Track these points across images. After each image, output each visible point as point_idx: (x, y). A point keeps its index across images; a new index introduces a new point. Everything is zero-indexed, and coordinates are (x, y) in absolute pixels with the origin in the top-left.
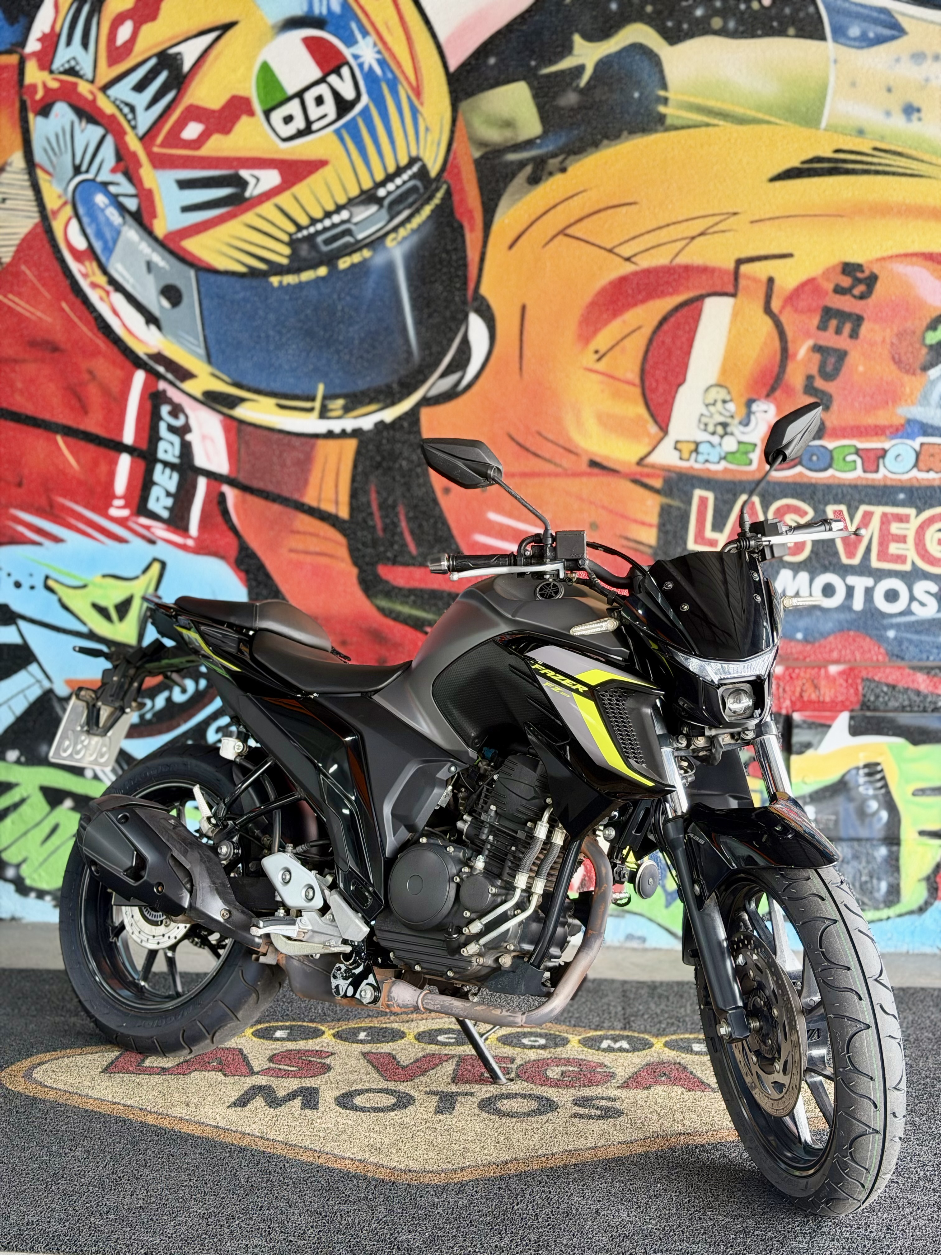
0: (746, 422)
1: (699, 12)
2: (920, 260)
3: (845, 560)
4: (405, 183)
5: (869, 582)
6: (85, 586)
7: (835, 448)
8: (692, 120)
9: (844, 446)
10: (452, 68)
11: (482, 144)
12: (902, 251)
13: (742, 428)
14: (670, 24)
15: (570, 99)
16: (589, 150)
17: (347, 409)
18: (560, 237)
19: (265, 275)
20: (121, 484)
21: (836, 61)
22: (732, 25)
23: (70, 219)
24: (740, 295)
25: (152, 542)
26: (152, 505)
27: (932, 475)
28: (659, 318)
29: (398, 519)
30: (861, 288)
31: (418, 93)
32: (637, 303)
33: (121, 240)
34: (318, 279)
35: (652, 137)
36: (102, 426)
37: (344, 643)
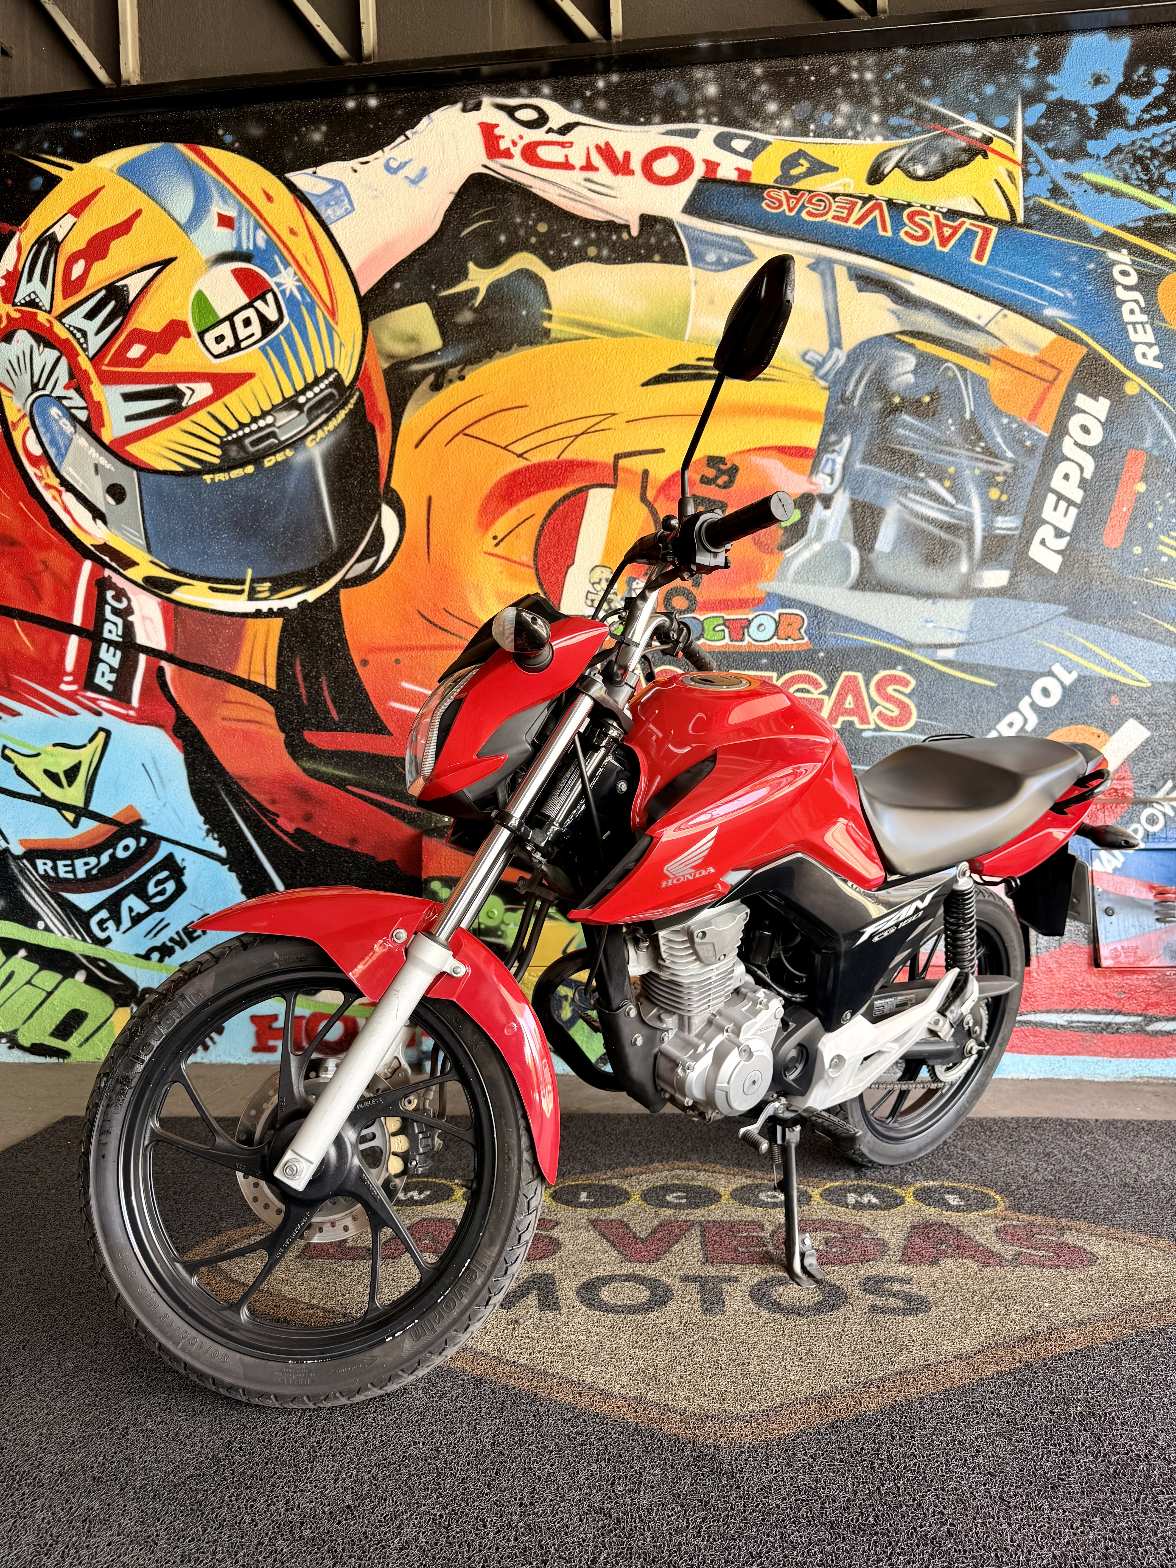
1: (576, 243)
2: (774, 452)
4: (322, 391)
6: (38, 755)
7: (706, 620)
9: (712, 618)
10: (363, 292)
11: (390, 356)
14: (551, 253)
15: (466, 317)
17: (273, 591)
19: (199, 473)
20: (70, 663)
21: (696, 283)
22: (605, 253)
23: (28, 429)
25: (99, 714)
26: (98, 680)
27: (790, 642)
28: (549, 507)
29: (322, 689)
30: (725, 478)
31: (333, 314)
32: (530, 494)
33: (72, 446)
34: (246, 476)
35: (539, 349)
36: (55, 610)
37: (273, 802)
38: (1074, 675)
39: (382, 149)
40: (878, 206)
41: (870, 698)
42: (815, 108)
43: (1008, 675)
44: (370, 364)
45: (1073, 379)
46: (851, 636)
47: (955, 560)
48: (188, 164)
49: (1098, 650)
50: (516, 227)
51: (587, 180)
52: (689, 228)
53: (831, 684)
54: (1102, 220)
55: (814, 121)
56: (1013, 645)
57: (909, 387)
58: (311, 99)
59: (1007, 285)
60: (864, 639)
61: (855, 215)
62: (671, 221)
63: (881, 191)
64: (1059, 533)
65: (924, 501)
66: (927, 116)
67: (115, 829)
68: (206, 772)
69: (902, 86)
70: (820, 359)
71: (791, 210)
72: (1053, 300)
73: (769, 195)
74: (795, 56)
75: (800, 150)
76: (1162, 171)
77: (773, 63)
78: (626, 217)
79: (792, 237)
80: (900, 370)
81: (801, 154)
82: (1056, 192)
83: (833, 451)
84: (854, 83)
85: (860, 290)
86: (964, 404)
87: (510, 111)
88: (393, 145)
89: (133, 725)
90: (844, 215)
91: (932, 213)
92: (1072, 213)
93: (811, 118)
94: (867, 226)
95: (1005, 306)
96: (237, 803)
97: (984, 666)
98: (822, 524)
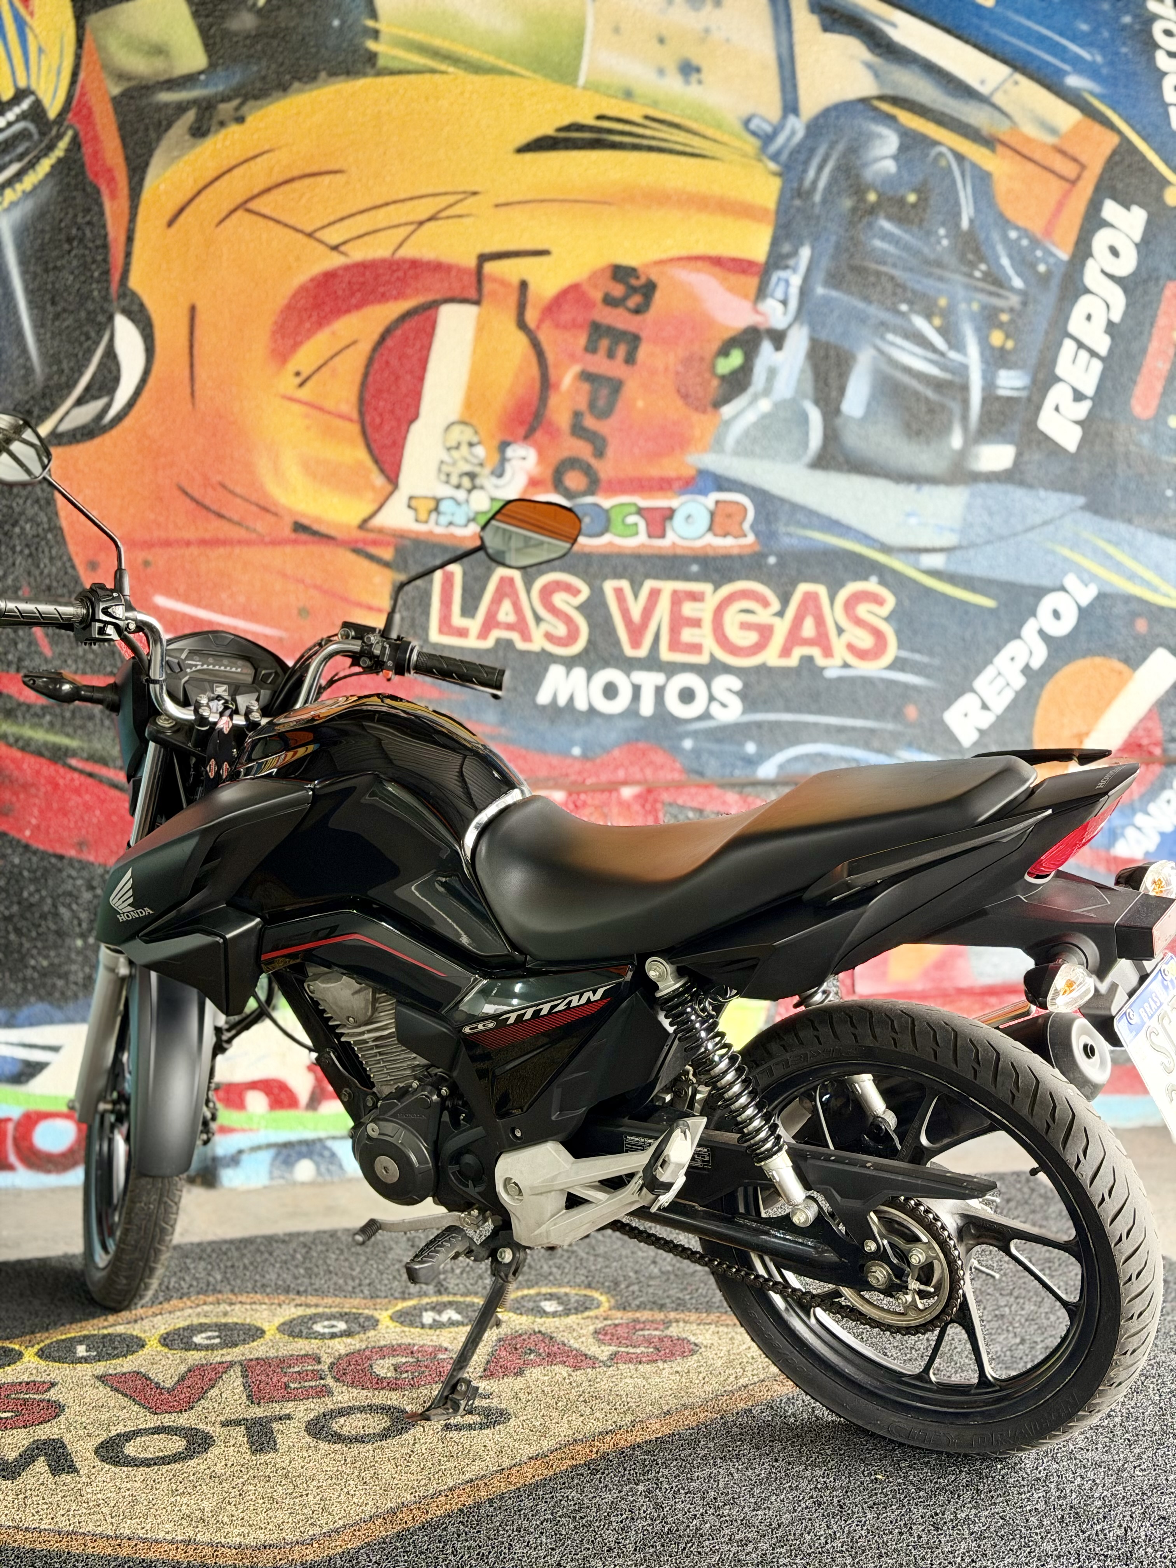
0: (499, 472)
2: (707, 266)
3: (629, 651)
4: (9, 123)
5: (658, 678)
7: (612, 507)
8: (412, 63)
9: (622, 505)
11: (121, 76)
12: (684, 253)
13: (494, 480)
15: (245, 21)
16: (275, 94)
18: (239, 213)
24: (485, 303)
27: (729, 540)
28: (381, 329)
30: (637, 299)
32: (350, 309)
35: (361, 83)
41: (835, 622)
43: (1010, 591)
44: (90, 84)
45: (1101, 179)
46: (809, 534)
47: (945, 430)
49: (1121, 556)
53: (785, 602)
56: (1017, 549)
57: (889, 180)
59: (1020, 37)
60: (828, 539)
65: (906, 345)
70: (768, 129)
72: (1080, 66)
80: (878, 152)
83: (786, 267)
85: (826, 29)
86: (960, 208)
95: (1017, 68)
97: (978, 578)
98: (772, 373)
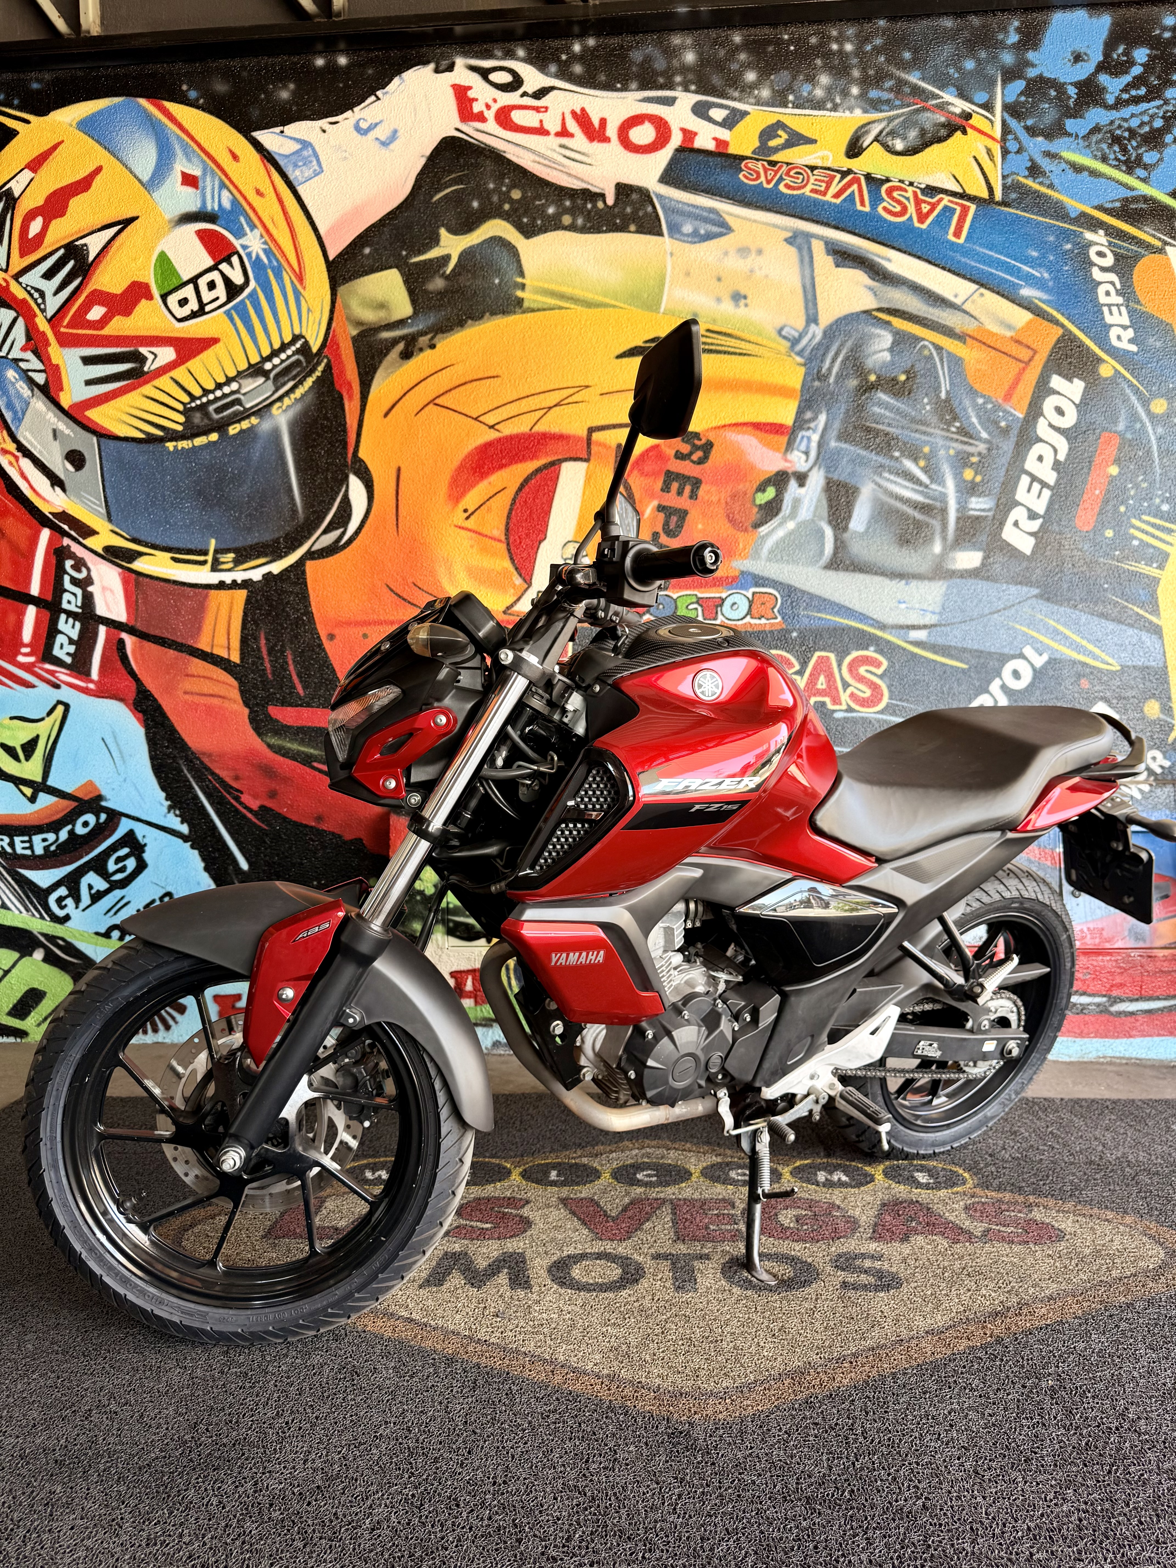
1: (551, 210)
2: (750, 429)
4: (289, 357)
7: (679, 598)
9: (687, 596)
10: (331, 257)
11: (359, 323)
14: (525, 220)
15: (437, 284)
17: (237, 562)
18: (431, 405)
19: (161, 440)
20: (27, 634)
21: (672, 254)
22: (580, 221)
24: (592, 458)
25: (57, 687)
26: (57, 652)
27: (763, 621)
28: (521, 480)
29: (287, 663)
30: (699, 454)
31: (301, 279)
32: (502, 467)
33: (29, 410)
34: (210, 444)
35: (511, 318)
36: (11, 580)
37: (237, 778)
38: (1045, 658)
39: (352, 109)
40: (856, 180)
41: (842, 679)
42: (794, 78)
43: (979, 657)
44: (338, 331)
45: (1048, 360)
46: (824, 616)
47: (928, 540)
48: (151, 120)
49: (1068, 632)
50: (490, 193)
51: (562, 146)
52: (666, 198)
53: (804, 664)
54: (1081, 200)
55: (793, 92)
56: (985, 627)
57: (884, 365)
58: (279, 55)
59: (984, 263)
60: (837, 619)
61: (834, 189)
62: (647, 191)
63: (860, 165)
64: (1032, 515)
65: (899, 480)
66: (907, 90)
67: (75, 804)
68: (167, 747)
69: (883, 59)
70: (796, 335)
71: (769, 182)
72: (1030, 280)
73: (746, 167)
74: (774, 25)
75: (779, 121)
76: (1140, 151)
77: (752, 31)
78: (601, 186)
79: (769, 210)
80: (876, 347)
81: (780, 125)
82: (1034, 170)
83: (809, 428)
84: (834, 54)
85: (837, 266)
86: (939, 383)
87: (484, 73)
88: (363, 105)
89: (92, 698)
90: (822, 189)
91: (910, 189)
92: (1049, 192)
93: (790, 89)
94: (845, 200)
95: (982, 285)
96: (200, 779)
97: (955, 648)
98: (797, 502)
